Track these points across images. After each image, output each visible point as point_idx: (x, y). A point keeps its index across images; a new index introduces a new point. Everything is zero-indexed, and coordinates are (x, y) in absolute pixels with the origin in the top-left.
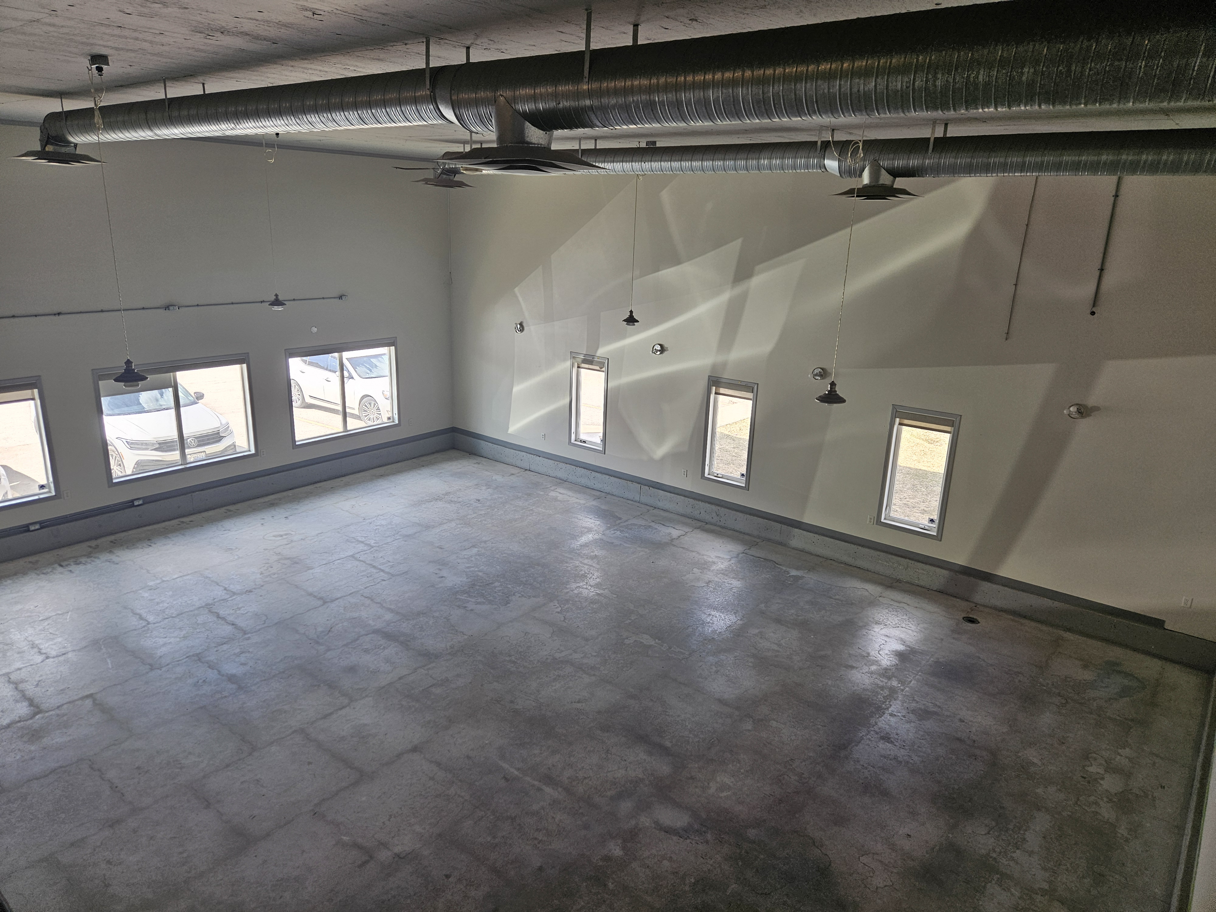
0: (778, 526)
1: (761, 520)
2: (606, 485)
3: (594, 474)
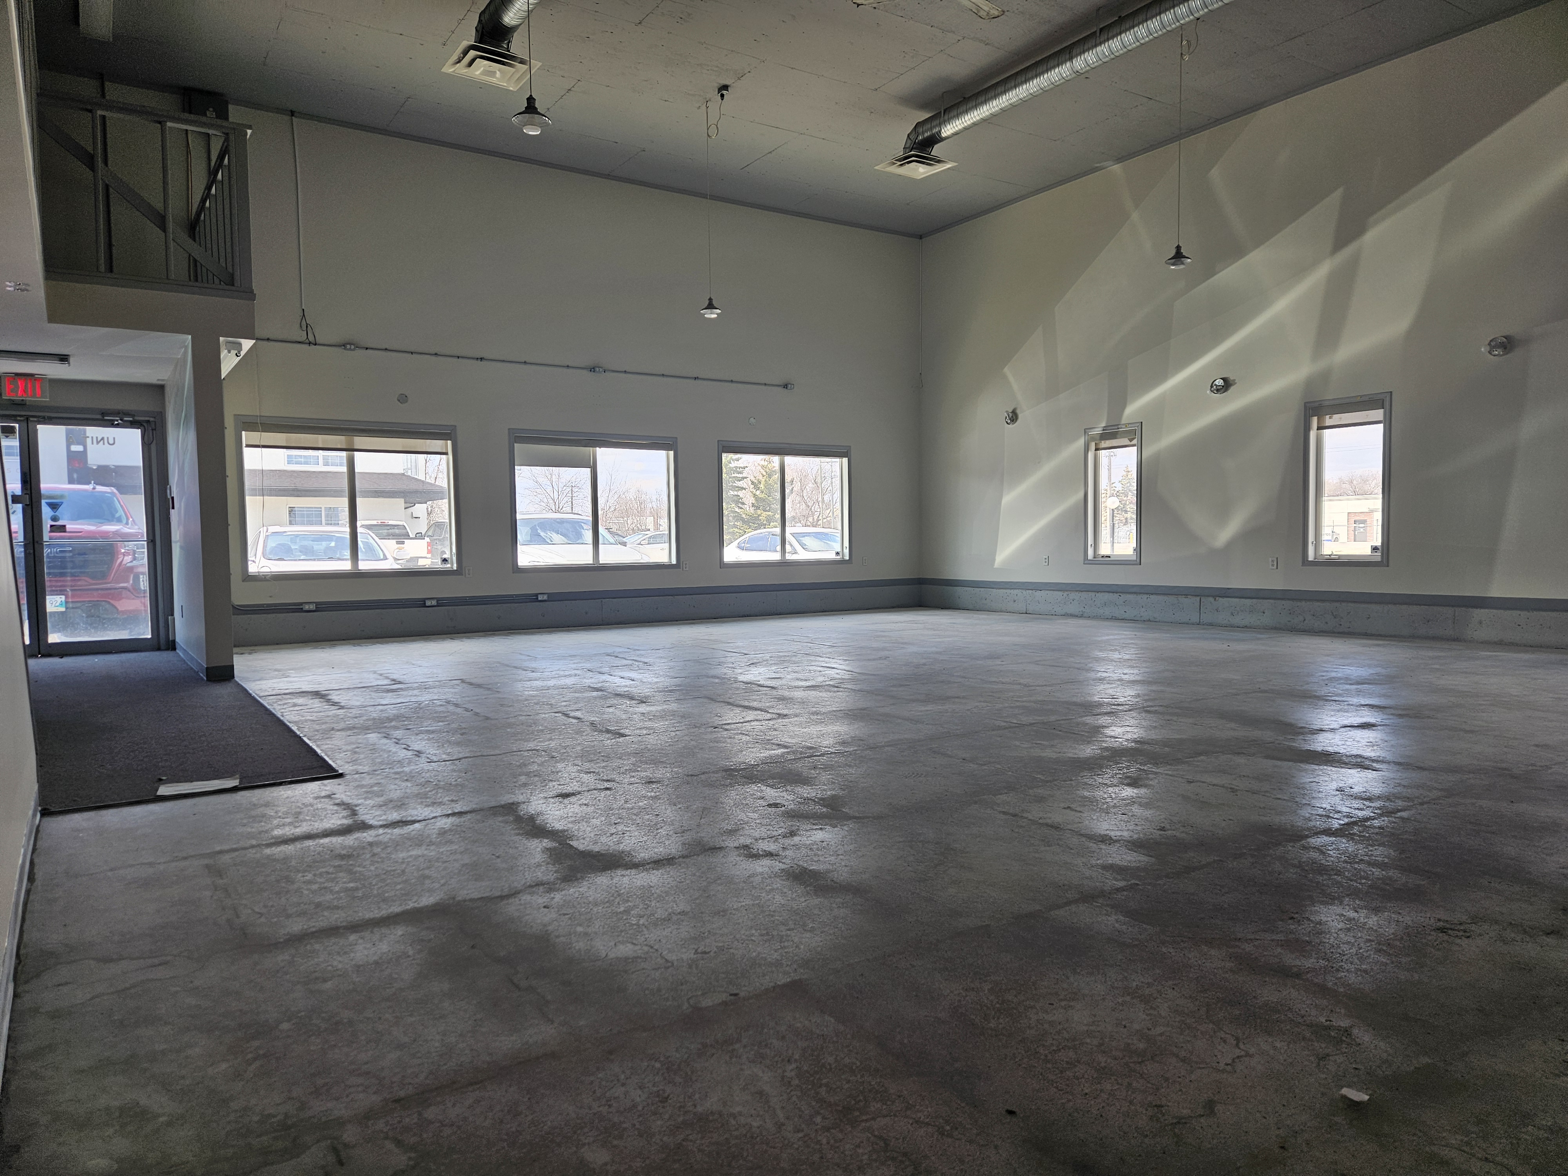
0: (1448, 611)
1: (1415, 608)
2: (1143, 609)
3: (1124, 597)
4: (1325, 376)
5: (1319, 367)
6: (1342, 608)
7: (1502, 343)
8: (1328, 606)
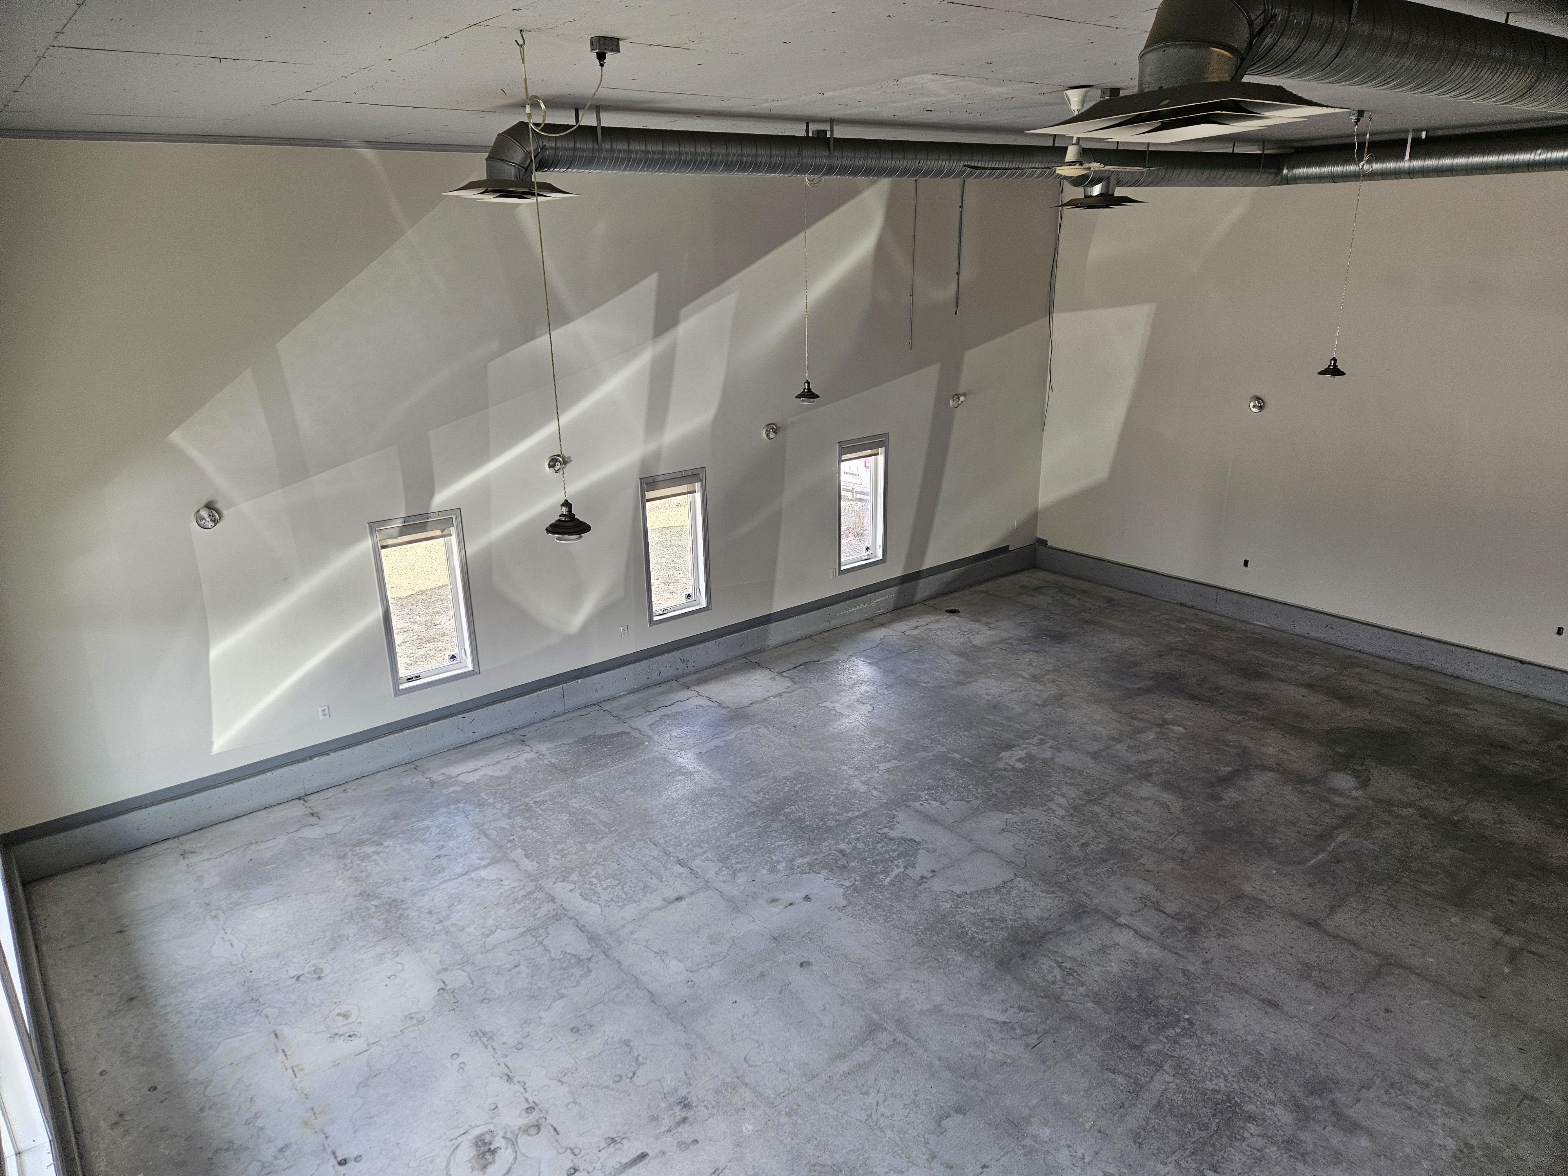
4: (657, 455)
5: (651, 447)
6: (687, 652)
7: (773, 428)
8: (676, 654)
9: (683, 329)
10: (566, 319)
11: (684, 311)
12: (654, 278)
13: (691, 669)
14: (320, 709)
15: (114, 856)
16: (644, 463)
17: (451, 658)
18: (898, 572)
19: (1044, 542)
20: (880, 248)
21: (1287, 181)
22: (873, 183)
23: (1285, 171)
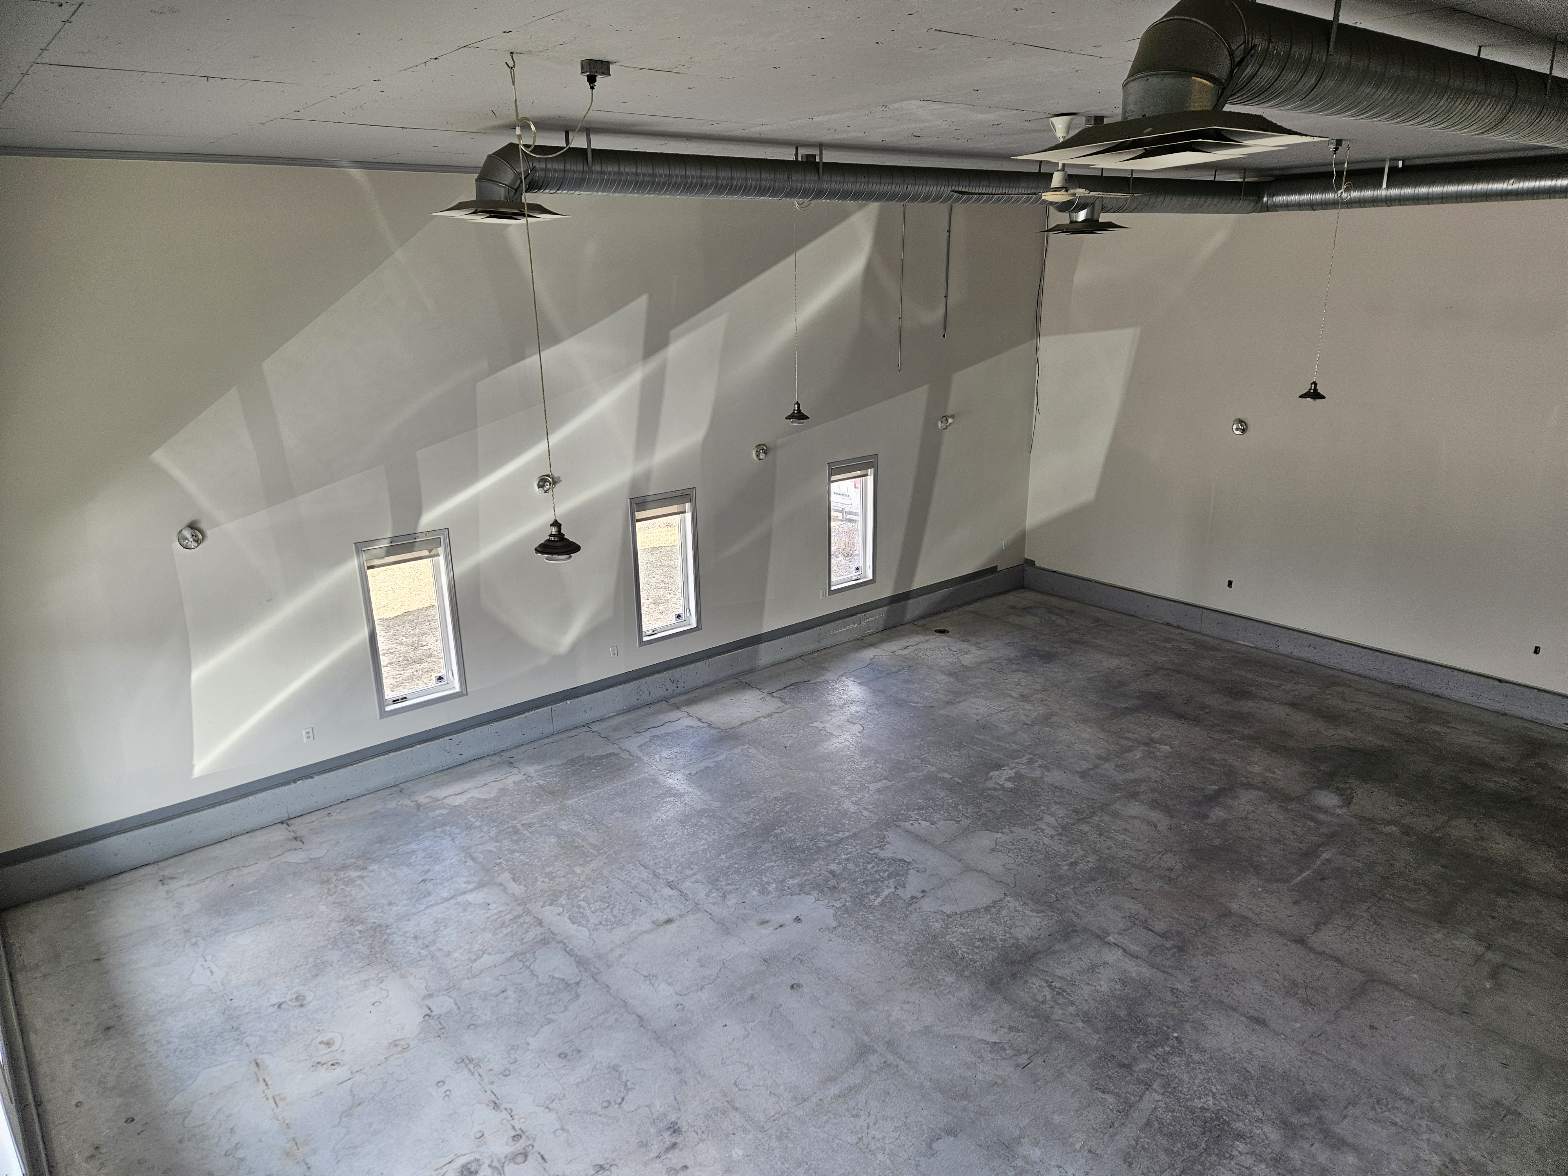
4: (647, 476)
5: (641, 467)
6: (677, 673)
7: (763, 449)
8: (666, 675)
9: (674, 350)
10: (556, 340)
11: (673, 332)
12: (643, 301)
13: (681, 689)
14: (304, 732)
15: (91, 882)
16: (634, 483)
17: (438, 679)
18: (888, 593)
19: (1031, 563)
20: (869, 271)
21: (1267, 208)
22: (861, 207)
23: (1265, 199)
